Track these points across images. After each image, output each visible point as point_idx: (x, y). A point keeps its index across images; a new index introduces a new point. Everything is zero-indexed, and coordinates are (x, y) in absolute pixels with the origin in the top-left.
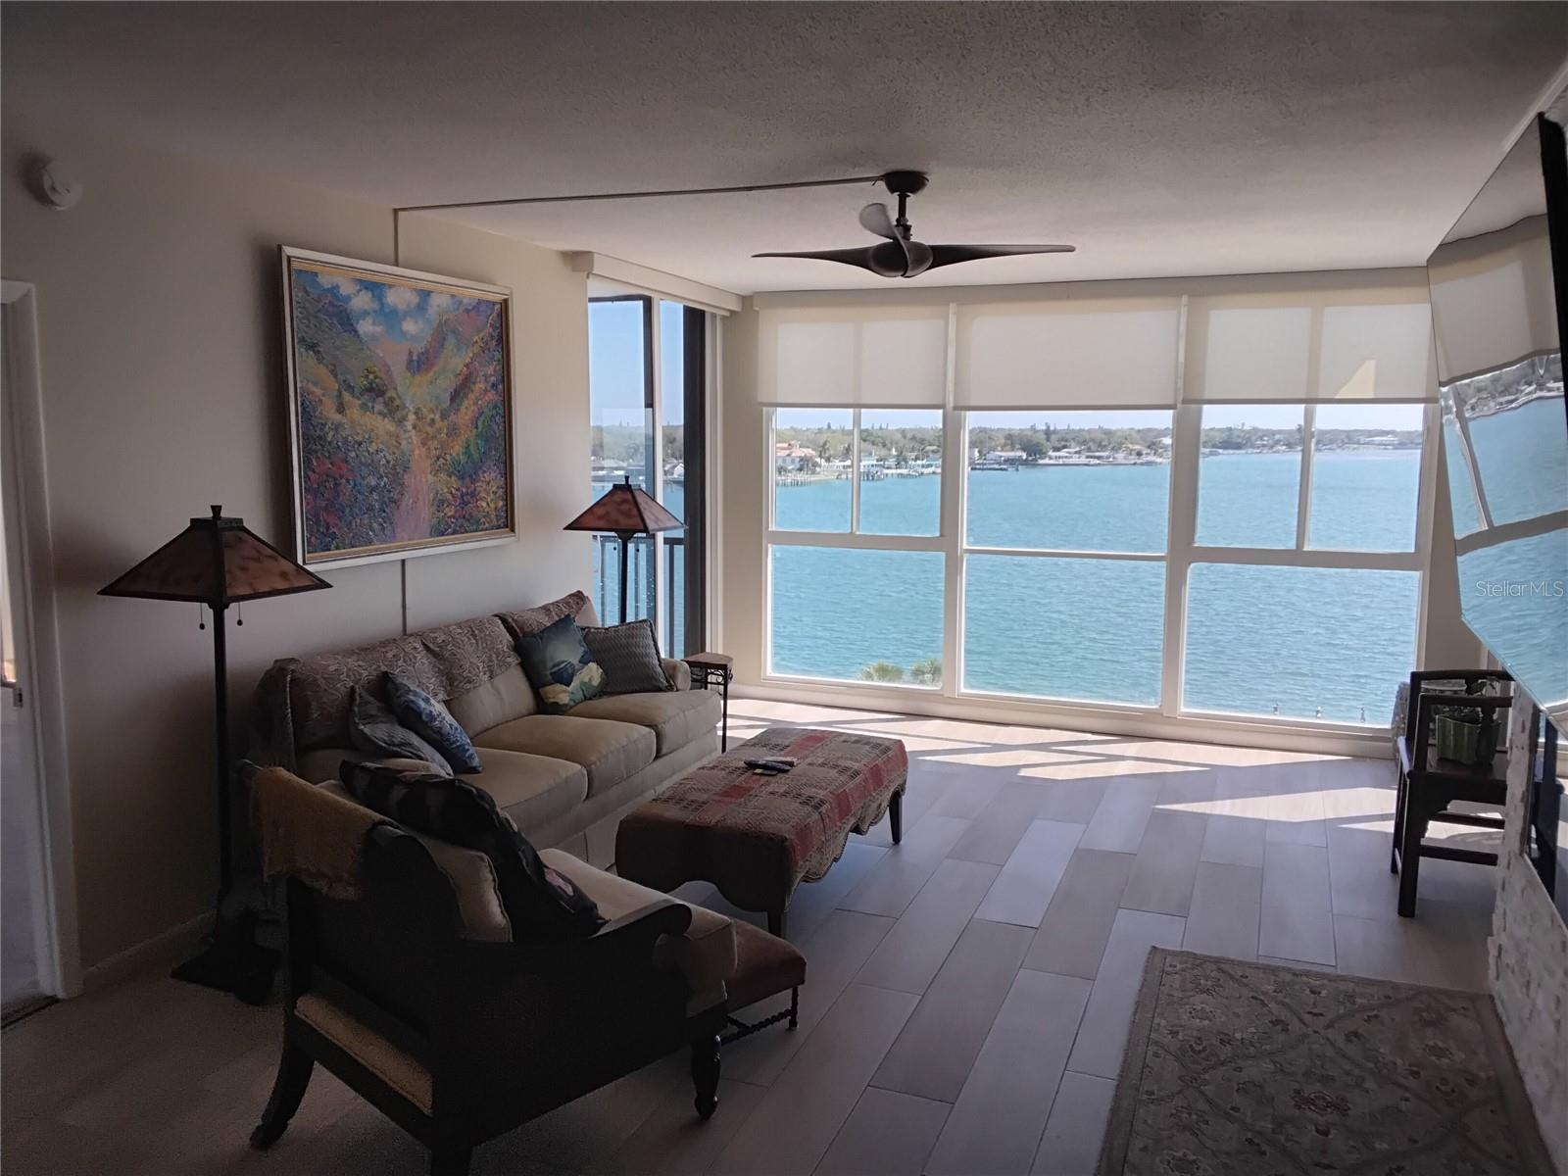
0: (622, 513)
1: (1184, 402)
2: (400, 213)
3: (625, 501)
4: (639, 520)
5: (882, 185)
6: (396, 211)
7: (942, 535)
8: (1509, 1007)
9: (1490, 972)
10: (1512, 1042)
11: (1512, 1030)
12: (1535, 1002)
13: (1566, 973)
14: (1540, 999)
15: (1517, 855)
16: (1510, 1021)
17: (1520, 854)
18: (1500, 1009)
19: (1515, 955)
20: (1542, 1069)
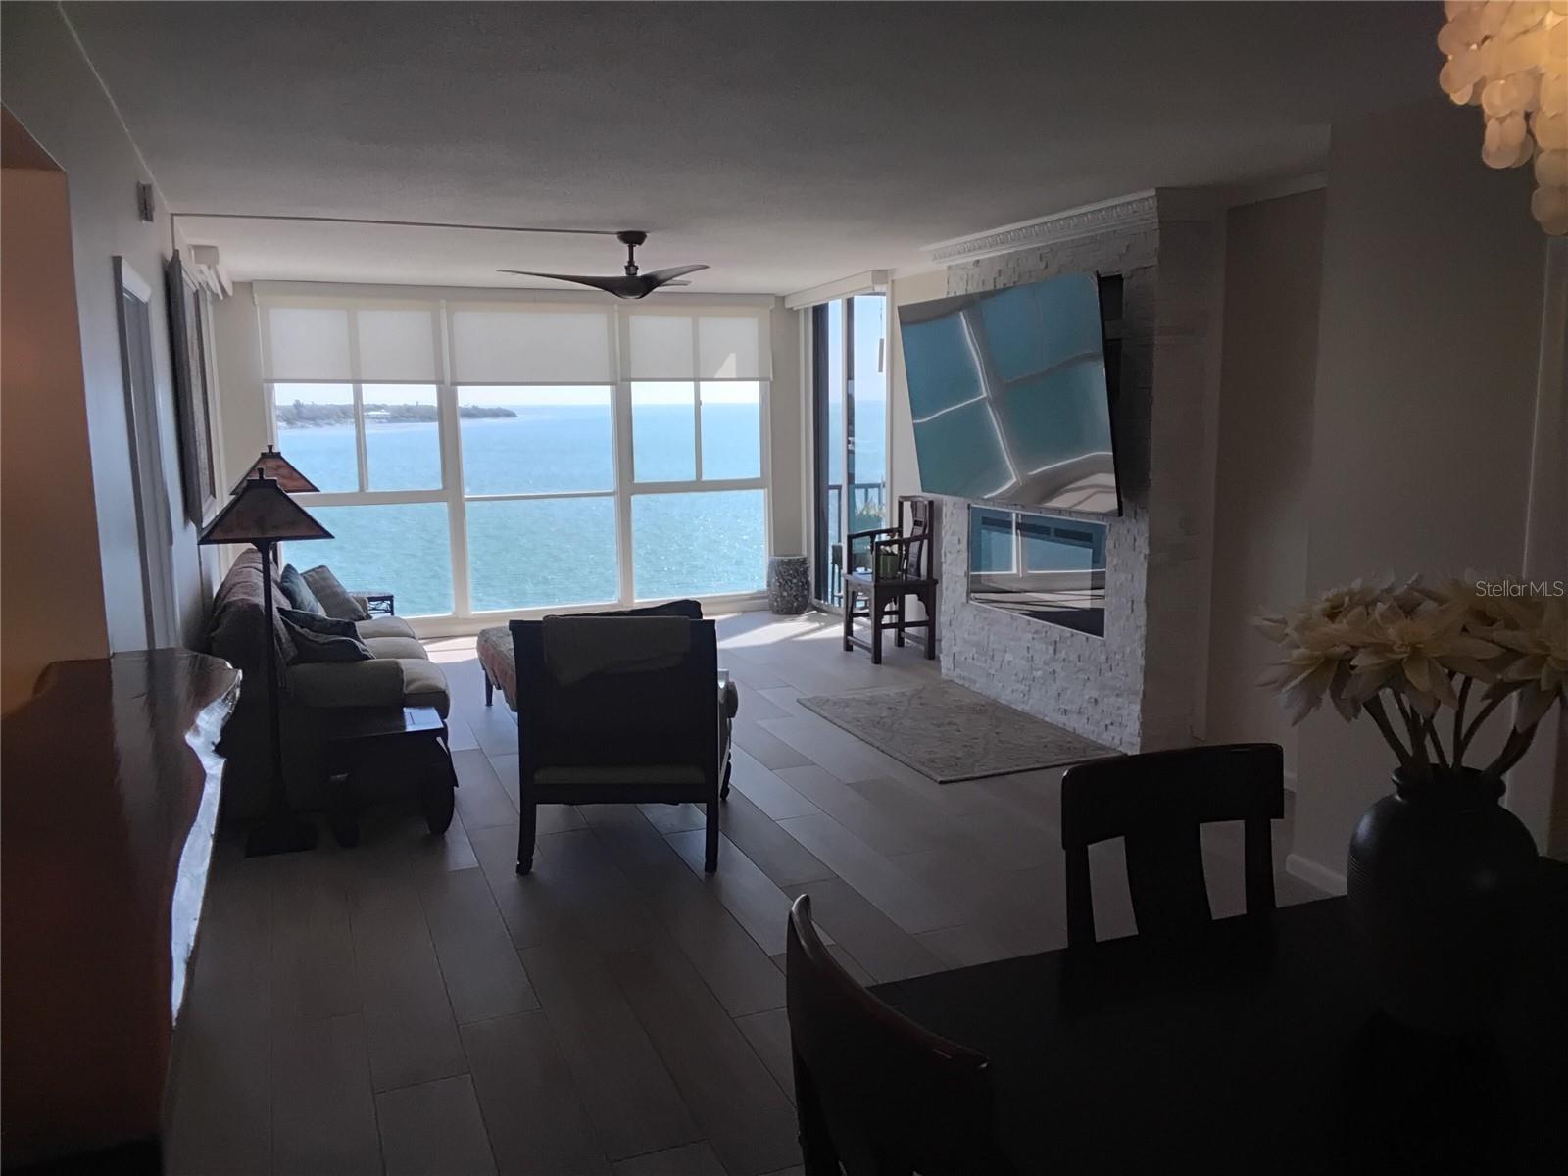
0: (284, 477)
1: (622, 380)
2: (175, 217)
3: (279, 467)
4: (303, 481)
5: (616, 236)
6: (172, 215)
7: (445, 488)
8: (973, 676)
9: (943, 671)
10: (979, 691)
11: (978, 685)
12: (1003, 661)
13: (1036, 632)
14: (1008, 657)
15: (963, 604)
16: (975, 682)
17: (968, 602)
18: (961, 682)
19: (974, 649)
20: (1018, 685)
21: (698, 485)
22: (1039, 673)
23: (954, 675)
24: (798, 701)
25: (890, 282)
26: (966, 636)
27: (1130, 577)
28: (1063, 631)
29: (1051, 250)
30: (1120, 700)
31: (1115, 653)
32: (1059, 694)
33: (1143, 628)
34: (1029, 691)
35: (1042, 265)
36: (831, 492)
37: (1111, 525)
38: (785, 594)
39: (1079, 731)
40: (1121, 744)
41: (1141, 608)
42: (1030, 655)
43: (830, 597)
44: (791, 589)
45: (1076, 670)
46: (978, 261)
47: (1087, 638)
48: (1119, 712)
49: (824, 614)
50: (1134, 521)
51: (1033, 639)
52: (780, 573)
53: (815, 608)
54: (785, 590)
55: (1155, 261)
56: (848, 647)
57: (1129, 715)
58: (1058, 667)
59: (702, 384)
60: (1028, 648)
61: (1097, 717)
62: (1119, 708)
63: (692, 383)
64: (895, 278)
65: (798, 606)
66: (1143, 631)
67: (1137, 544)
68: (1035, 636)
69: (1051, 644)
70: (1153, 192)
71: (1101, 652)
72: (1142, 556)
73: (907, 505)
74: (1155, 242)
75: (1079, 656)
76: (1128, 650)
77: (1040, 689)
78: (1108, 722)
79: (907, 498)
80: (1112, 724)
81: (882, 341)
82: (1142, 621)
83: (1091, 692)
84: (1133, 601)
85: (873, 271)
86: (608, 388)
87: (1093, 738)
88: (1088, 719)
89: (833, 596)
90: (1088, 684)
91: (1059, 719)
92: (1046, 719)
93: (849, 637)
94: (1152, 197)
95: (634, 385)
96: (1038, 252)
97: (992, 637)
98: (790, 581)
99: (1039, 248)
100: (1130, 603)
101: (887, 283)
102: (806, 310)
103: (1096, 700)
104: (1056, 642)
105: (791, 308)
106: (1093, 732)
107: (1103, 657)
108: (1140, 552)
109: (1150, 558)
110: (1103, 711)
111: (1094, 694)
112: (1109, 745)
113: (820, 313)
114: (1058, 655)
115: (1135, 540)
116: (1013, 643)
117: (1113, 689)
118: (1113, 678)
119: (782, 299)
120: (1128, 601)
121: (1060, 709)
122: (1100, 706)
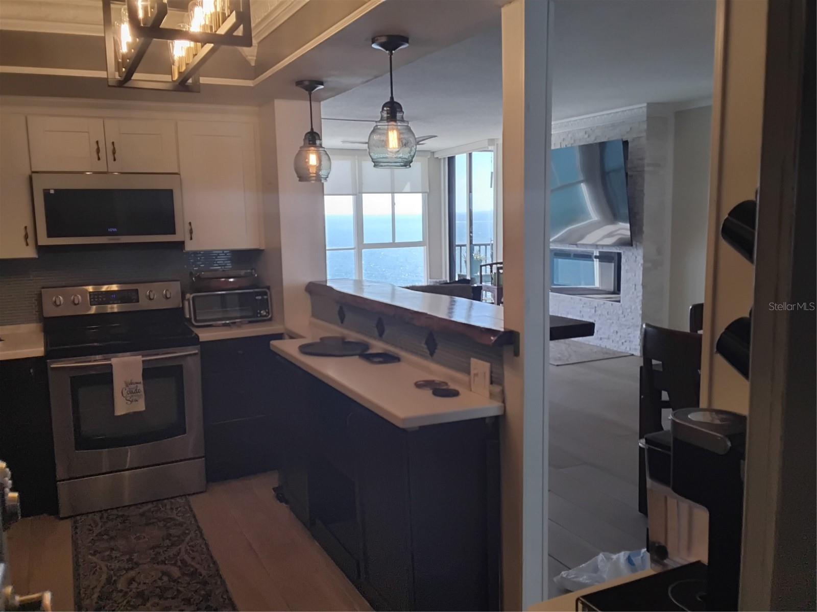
1: (359, 193)
13: (585, 304)
21: (394, 245)
25: (496, 145)
27: (633, 274)
28: (599, 301)
29: (591, 129)
30: (630, 330)
31: (627, 309)
35: (586, 136)
36: (457, 248)
37: (624, 252)
39: (608, 347)
40: (630, 350)
41: (640, 288)
42: (581, 314)
45: (607, 319)
47: (612, 304)
48: (629, 336)
50: (635, 249)
51: (583, 307)
55: (645, 134)
57: (634, 336)
58: (597, 318)
59: (396, 195)
60: (581, 310)
61: (618, 339)
62: (629, 334)
63: (390, 194)
64: (499, 143)
66: (641, 298)
67: (637, 259)
68: (584, 306)
69: (593, 307)
70: (645, 105)
71: (619, 309)
72: (640, 265)
74: (645, 126)
75: (608, 313)
76: (633, 307)
78: (623, 341)
80: (625, 342)
81: (492, 173)
82: (640, 294)
83: (615, 328)
84: (635, 285)
85: (488, 139)
86: (351, 197)
87: (615, 349)
88: (613, 341)
90: (613, 325)
94: (644, 107)
95: (364, 195)
97: (561, 306)
99: (585, 129)
100: (634, 286)
101: (494, 145)
102: (444, 158)
103: (617, 332)
104: (595, 307)
106: (615, 346)
107: (621, 312)
108: (639, 263)
109: (644, 265)
110: (620, 336)
111: (616, 329)
112: (623, 351)
113: (451, 160)
114: (597, 313)
115: (636, 257)
117: (626, 325)
118: (626, 321)
119: (433, 153)
120: (633, 285)
121: (598, 338)
122: (619, 334)
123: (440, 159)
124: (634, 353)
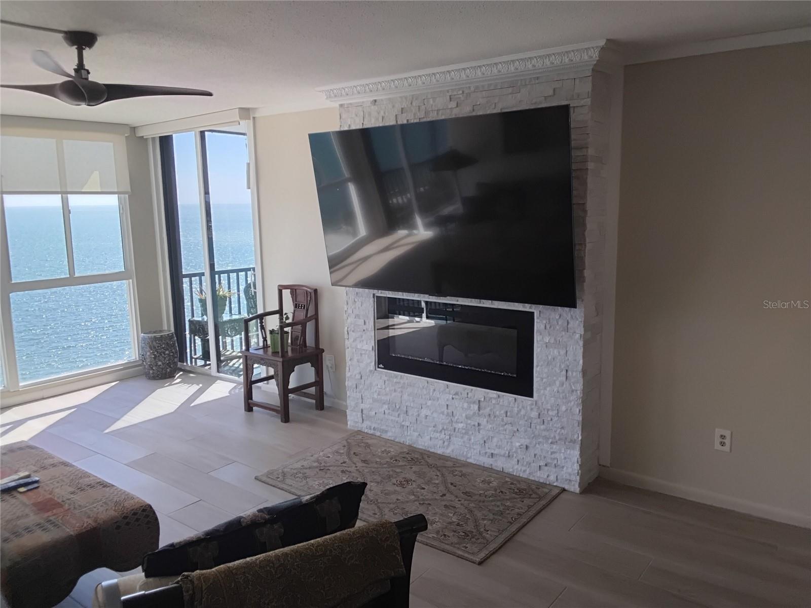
8: (384, 427)
9: (349, 423)
10: (392, 439)
11: (390, 434)
12: (419, 415)
13: (456, 394)
14: (424, 412)
15: (371, 371)
16: (386, 432)
17: (375, 370)
18: (371, 432)
19: (386, 406)
20: (438, 434)
21: (72, 281)
22: (461, 425)
23: (364, 427)
24: (256, 478)
25: (251, 118)
26: (375, 396)
27: (563, 352)
28: (488, 393)
29: (464, 92)
30: (554, 446)
31: (548, 410)
32: (485, 442)
33: (579, 392)
34: (450, 438)
35: (453, 105)
38: (160, 363)
40: (557, 480)
41: (577, 376)
42: (450, 411)
43: (189, 359)
44: (165, 358)
45: (504, 423)
46: (375, 101)
47: (516, 399)
48: (553, 456)
49: (191, 375)
51: (454, 399)
52: (155, 347)
53: (181, 370)
54: (160, 361)
55: (588, 101)
56: (249, 408)
57: (566, 458)
58: (484, 421)
59: (70, 196)
60: (447, 405)
61: (529, 460)
62: (553, 453)
64: (256, 115)
65: (171, 371)
67: (571, 326)
68: (455, 396)
69: (474, 403)
70: (600, 43)
71: (532, 409)
72: (578, 336)
73: (286, 293)
74: (588, 86)
75: (506, 413)
76: (564, 408)
77: (462, 438)
78: (542, 464)
79: (286, 287)
80: (546, 465)
81: (248, 164)
82: (579, 387)
83: (522, 440)
84: (567, 371)
85: (240, 109)
88: (518, 461)
89: (191, 358)
90: (517, 434)
91: (486, 461)
92: (469, 460)
93: (250, 401)
96: (448, 94)
97: (405, 397)
98: (164, 353)
99: (448, 91)
100: (564, 372)
101: (250, 119)
102: (153, 139)
103: (527, 447)
104: (479, 401)
105: (143, 137)
106: (525, 471)
107: (534, 414)
110: (535, 455)
111: (526, 441)
113: (166, 143)
114: (481, 412)
115: (568, 324)
116: (429, 403)
117: (546, 438)
118: (546, 430)
119: (134, 129)
120: (562, 371)
121: (486, 453)
122: (532, 451)
123: (147, 139)
124: (566, 487)
